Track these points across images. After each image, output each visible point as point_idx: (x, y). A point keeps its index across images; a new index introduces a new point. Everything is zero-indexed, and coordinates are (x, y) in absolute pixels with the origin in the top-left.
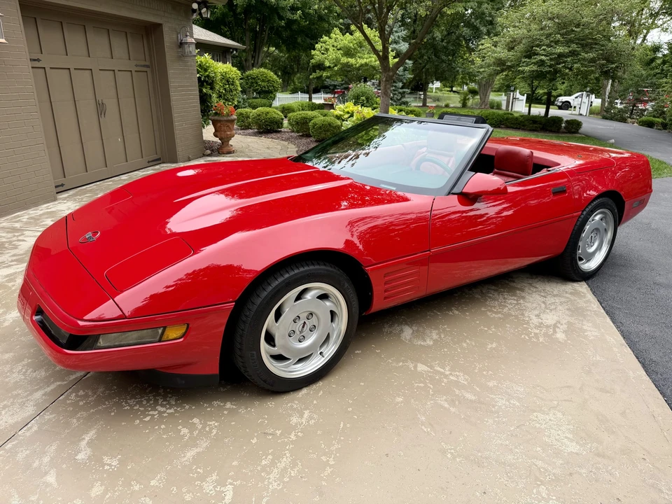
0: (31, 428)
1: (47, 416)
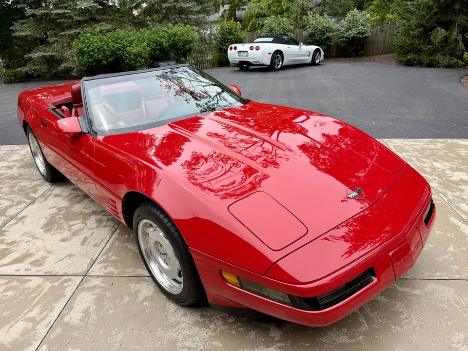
0: (440, 276)
1: (426, 274)
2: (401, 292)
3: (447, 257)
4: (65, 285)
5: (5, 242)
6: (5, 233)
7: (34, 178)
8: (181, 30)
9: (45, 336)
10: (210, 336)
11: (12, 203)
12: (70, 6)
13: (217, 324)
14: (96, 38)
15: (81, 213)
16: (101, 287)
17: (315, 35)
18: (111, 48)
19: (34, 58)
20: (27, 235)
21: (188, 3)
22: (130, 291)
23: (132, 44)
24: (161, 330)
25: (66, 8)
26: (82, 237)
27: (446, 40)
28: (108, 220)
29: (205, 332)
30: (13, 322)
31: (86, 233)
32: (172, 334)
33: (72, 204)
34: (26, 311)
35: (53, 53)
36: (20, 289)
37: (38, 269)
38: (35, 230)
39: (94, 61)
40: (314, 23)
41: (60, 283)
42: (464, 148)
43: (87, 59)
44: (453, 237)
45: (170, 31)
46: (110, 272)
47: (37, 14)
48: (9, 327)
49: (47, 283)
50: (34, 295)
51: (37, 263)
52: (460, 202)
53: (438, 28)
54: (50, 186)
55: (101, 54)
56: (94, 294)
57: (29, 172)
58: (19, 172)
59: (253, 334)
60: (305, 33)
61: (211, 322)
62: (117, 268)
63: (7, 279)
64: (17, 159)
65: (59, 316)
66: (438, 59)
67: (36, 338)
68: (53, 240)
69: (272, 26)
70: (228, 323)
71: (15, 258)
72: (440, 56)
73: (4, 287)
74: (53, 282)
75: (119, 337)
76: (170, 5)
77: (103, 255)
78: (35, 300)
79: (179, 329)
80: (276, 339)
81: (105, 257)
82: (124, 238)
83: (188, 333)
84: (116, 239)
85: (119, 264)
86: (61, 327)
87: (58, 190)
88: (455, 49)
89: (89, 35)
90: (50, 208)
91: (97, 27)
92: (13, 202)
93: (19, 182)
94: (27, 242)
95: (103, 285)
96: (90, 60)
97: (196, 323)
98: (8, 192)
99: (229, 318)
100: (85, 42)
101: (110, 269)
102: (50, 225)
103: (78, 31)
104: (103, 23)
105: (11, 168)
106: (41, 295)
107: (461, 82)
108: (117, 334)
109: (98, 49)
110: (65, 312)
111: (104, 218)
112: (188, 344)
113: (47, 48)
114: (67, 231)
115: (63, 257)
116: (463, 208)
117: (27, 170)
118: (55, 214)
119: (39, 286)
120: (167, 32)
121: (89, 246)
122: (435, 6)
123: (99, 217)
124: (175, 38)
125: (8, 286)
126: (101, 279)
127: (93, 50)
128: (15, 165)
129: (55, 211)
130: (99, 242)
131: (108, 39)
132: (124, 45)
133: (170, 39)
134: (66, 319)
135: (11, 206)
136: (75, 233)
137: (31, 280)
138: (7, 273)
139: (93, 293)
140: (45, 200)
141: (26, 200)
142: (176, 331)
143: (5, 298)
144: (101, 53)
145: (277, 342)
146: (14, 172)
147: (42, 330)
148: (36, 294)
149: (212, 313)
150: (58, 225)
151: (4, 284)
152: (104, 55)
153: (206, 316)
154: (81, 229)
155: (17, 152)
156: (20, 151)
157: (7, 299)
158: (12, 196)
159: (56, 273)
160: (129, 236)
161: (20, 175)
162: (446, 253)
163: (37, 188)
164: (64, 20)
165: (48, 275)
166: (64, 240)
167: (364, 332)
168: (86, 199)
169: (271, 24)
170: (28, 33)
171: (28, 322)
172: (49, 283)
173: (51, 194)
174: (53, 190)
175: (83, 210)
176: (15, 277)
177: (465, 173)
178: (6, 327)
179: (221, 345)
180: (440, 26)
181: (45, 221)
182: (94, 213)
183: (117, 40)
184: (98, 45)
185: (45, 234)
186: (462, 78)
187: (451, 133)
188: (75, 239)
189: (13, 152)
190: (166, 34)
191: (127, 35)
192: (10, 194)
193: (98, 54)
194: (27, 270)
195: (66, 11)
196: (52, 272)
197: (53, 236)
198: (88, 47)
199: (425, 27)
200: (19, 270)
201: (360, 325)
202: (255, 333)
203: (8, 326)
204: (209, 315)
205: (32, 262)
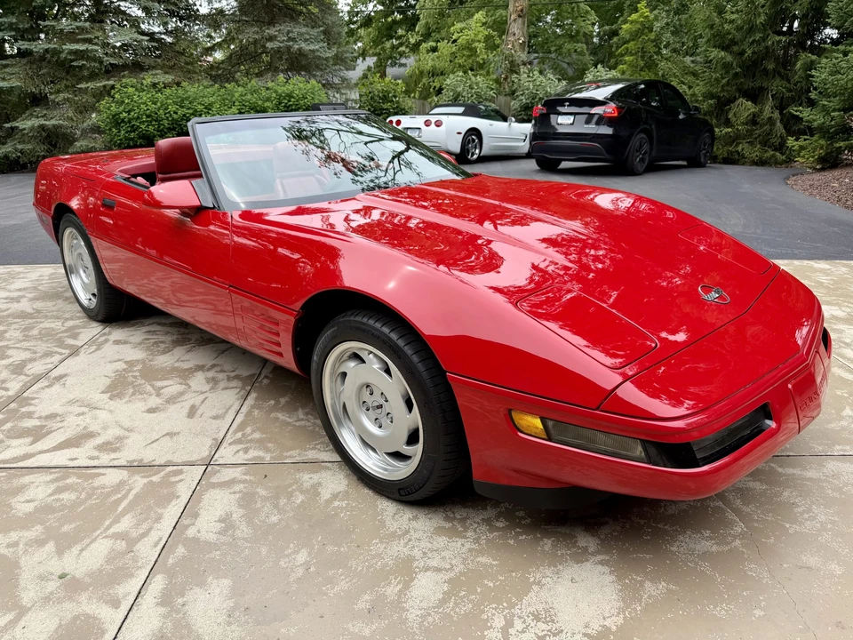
0: (842, 450)
1: (819, 449)
2: (785, 475)
3: (844, 423)
4: (173, 479)
5: (36, 416)
6: (33, 402)
7: (67, 316)
8: (300, 89)
9: (156, 561)
10: (470, 550)
11: (33, 355)
12: (98, 38)
13: (478, 530)
14: (145, 97)
15: (174, 369)
16: (244, 481)
17: (532, 107)
18: (171, 115)
19: (24, 129)
20: (78, 403)
21: (312, 42)
22: (302, 484)
23: (210, 109)
24: (377, 543)
25: (89, 41)
26: (187, 405)
27: (753, 120)
28: (229, 379)
29: (459, 543)
30: (87, 541)
31: (191, 399)
32: (398, 549)
33: (152, 354)
34: (107, 523)
35: (61, 122)
36: (84, 489)
37: (113, 456)
38: (90, 396)
39: (140, 138)
40: (531, 87)
41: (163, 477)
42: (824, 273)
43: (126, 133)
44: (846, 395)
45: (280, 90)
46: (254, 458)
47: (34, 50)
48: (79, 549)
49: (137, 477)
50: (116, 498)
51: (107, 447)
52: (840, 347)
53: (741, 99)
54: (102, 327)
55: (153, 125)
56: (235, 493)
57: (54, 306)
58: (34, 306)
59: (547, 544)
60: (515, 104)
61: (466, 528)
62: (267, 450)
63: (55, 473)
64: (25, 286)
65: (174, 528)
66: (743, 149)
67: (139, 564)
68: (129, 411)
69: (459, 89)
70: (498, 529)
71: (62, 440)
72: (746, 146)
73: (53, 487)
74: (148, 477)
75: (302, 557)
76: (281, 45)
77: (236, 432)
78: (119, 505)
79: (410, 540)
80: (591, 550)
81: (239, 435)
82: (269, 405)
83: (429, 546)
84: (253, 407)
85: (270, 445)
86: (184, 545)
87: (118, 333)
88: (769, 134)
89: (131, 90)
90: (110, 362)
91: (146, 77)
92: (35, 352)
93: (37, 322)
94: (79, 415)
95: (247, 478)
96: (132, 135)
97: (439, 531)
98: (21, 338)
99: (497, 520)
100: (123, 102)
101: (253, 454)
102: (118, 387)
103: (111, 82)
104: (157, 72)
105: (17, 300)
106: (131, 497)
107: (787, 184)
108: (297, 552)
109: (148, 116)
110: (185, 521)
111: (221, 376)
112: (434, 563)
113: (50, 113)
114: (154, 397)
115: (157, 437)
116: (848, 355)
117: (50, 304)
118: (124, 370)
119: (122, 483)
120: (276, 92)
121: (203, 418)
122: (735, 64)
123: (211, 374)
124: (289, 101)
125: (61, 484)
126: (240, 469)
127: (138, 118)
128: (24, 297)
129: (121, 366)
130: (221, 412)
131: (167, 98)
132: (196, 111)
133: (280, 103)
134: (191, 532)
135: (32, 360)
136: (170, 399)
137: (105, 474)
138: (53, 464)
139: (232, 491)
140: (96, 350)
141: (60, 350)
142: (407, 544)
143: (58, 504)
144: (154, 123)
145: (593, 554)
146: (24, 305)
147: (147, 551)
148: (120, 496)
149: (465, 515)
150: (134, 387)
151: (52, 481)
152: (159, 127)
153: (455, 518)
154: (182, 394)
155: (22, 275)
156: (28, 275)
157: (62, 505)
158: (32, 344)
159: (150, 462)
160: (278, 402)
161: (38, 311)
162: (842, 418)
163: (76, 331)
164: (85, 62)
165: (135, 464)
166: (151, 411)
167: (740, 534)
168: (178, 348)
169: (456, 87)
170: (15, 83)
171: (116, 539)
172: (142, 477)
173: (106, 341)
174: (110, 333)
175: (176, 365)
176: (71, 470)
177: (837, 308)
178: (73, 549)
179: (494, 563)
180: (743, 97)
181: (108, 382)
182: (200, 368)
183: (182, 101)
184: (148, 109)
185: (112, 402)
186: (788, 178)
187: (796, 252)
188: (172, 408)
189: (13, 276)
190: (274, 95)
191: (202, 94)
192: (25, 340)
193: (148, 125)
194: (92, 458)
195: (91, 47)
196: (142, 460)
197: (129, 405)
198: (129, 112)
199: (718, 98)
200: (76, 459)
201: (729, 524)
202: (550, 542)
203: (79, 547)
204: (459, 517)
205: (98, 446)
